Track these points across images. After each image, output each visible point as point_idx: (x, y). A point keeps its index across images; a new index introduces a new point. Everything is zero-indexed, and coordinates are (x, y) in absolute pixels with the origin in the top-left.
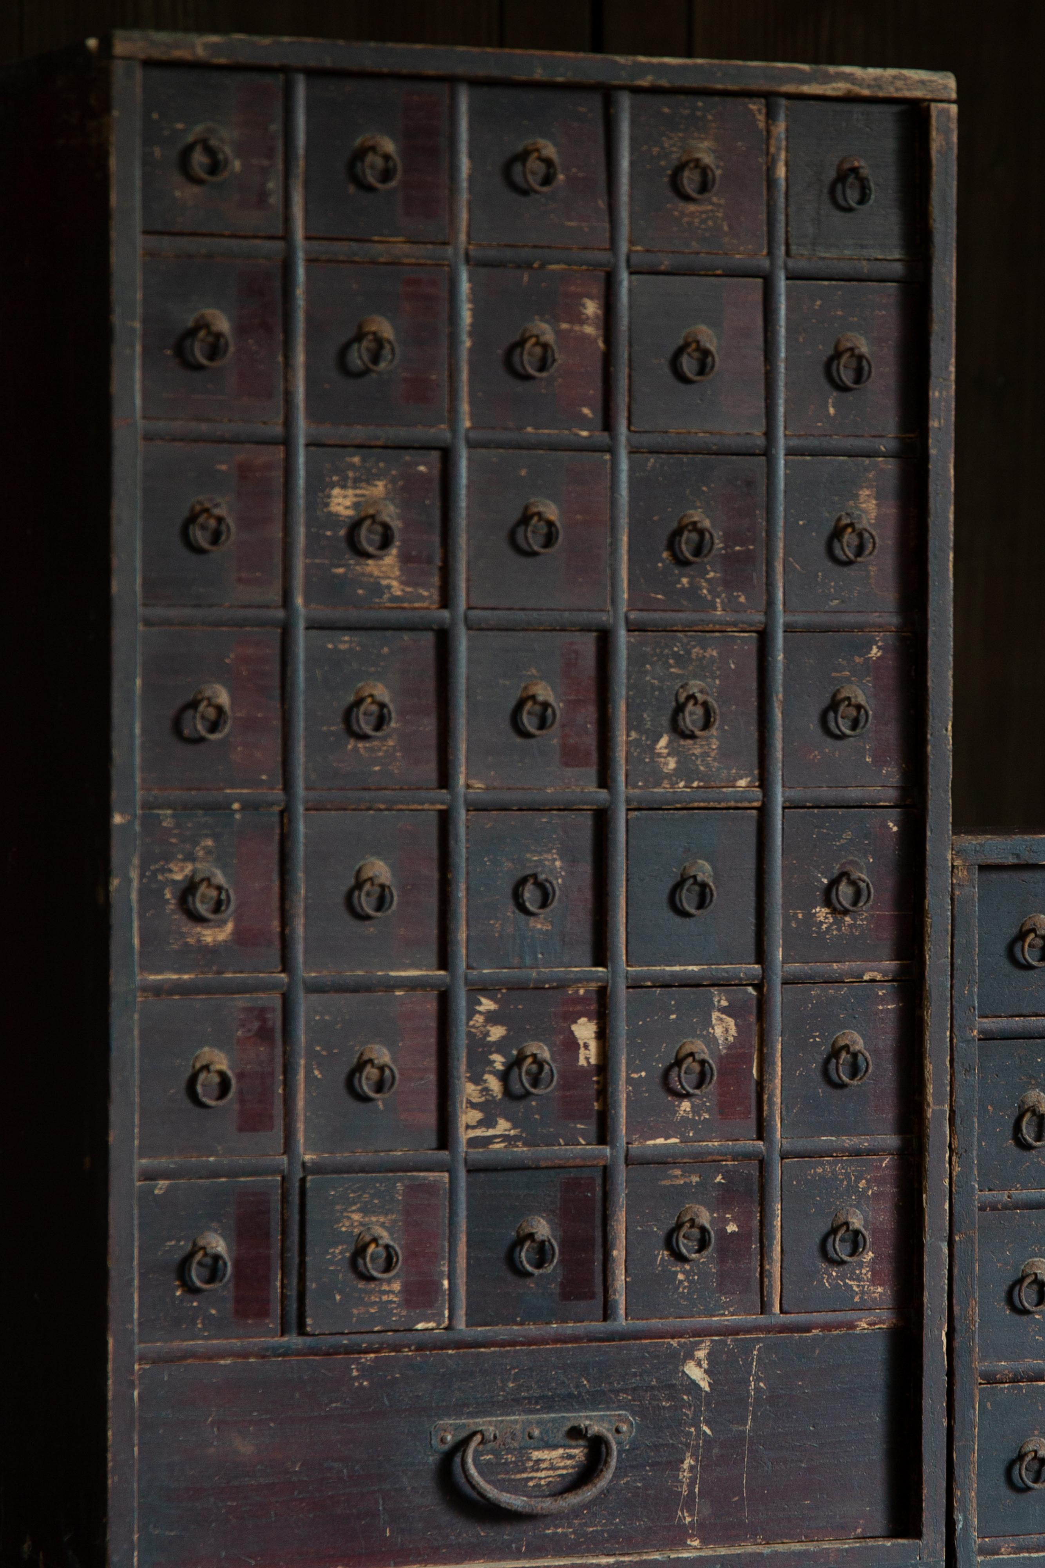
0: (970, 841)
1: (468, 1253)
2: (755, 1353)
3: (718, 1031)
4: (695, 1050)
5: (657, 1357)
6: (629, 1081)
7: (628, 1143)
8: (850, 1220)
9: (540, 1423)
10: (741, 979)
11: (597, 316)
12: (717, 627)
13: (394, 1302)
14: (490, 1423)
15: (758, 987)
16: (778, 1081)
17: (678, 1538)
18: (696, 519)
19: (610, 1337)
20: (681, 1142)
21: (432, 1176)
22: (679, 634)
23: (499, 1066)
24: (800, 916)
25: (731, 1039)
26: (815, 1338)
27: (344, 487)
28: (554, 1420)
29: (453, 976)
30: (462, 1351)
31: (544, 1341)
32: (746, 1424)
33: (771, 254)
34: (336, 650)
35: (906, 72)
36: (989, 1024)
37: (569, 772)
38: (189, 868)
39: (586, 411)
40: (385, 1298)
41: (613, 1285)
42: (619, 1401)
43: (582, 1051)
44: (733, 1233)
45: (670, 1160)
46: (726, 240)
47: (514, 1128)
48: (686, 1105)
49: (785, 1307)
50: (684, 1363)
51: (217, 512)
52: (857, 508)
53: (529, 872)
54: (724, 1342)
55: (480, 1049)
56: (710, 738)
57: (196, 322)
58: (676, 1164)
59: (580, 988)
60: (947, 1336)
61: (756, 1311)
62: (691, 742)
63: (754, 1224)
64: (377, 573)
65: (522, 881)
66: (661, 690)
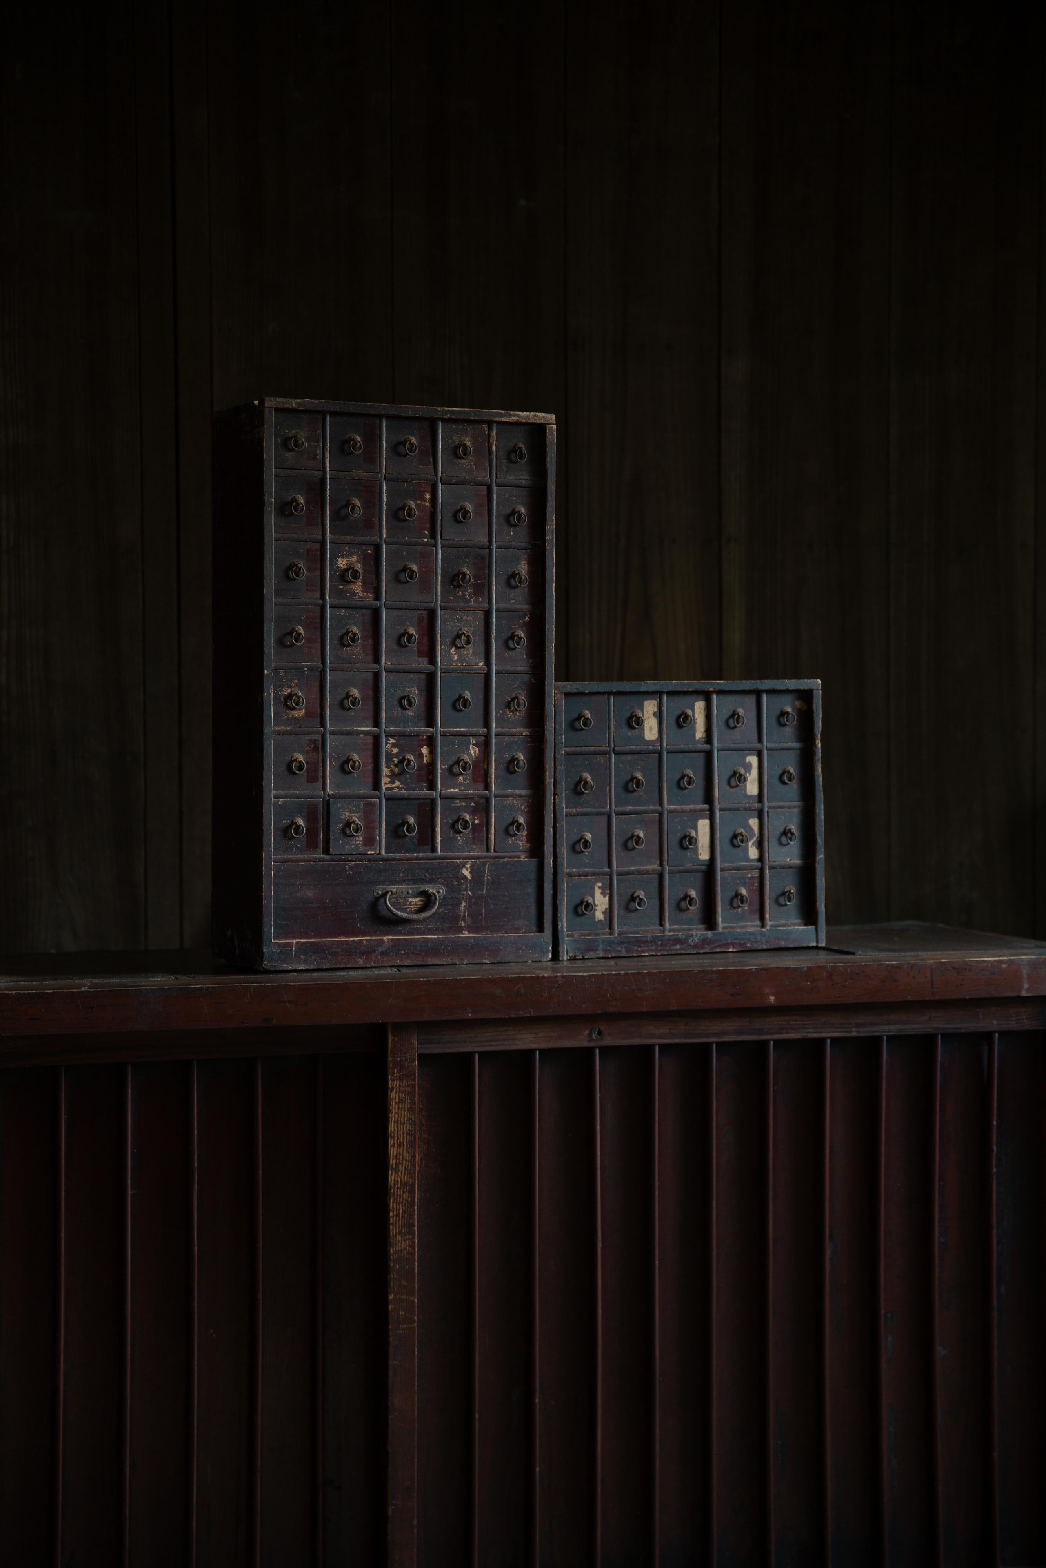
0: (561, 684)
1: (386, 828)
2: (486, 866)
3: (472, 752)
4: (464, 758)
5: (453, 866)
6: (441, 769)
7: (441, 791)
8: (519, 820)
9: (411, 888)
10: (480, 734)
11: (430, 499)
12: (472, 609)
13: (360, 844)
14: (394, 888)
15: (486, 737)
16: (493, 770)
17: (460, 930)
18: (464, 571)
19: (435, 859)
20: (459, 790)
21: (373, 800)
22: (459, 611)
23: (396, 762)
24: (501, 712)
25: (477, 755)
26: (507, 862)
27: (342, 558)
28: (416, 888)
29: (380, 730)
30: (384, 862)
31: (412, 860)
32: (483, 891)
33: (491, 477)
34: (340, 614)
35: (538, 414)
36: (568, 749)
37: (421, 659)
38: (289, 691)
39: (426, 532)
40: (357, 842)
41: (436, 840)
42: (440, 881)
43: (425, 757)
44: (477, 823)
45: (455, 797)
46: (475, 472)
47: (401, 784)
48: (461, 778)
49: (496, 850)
50: (462, 869)
51: (300, 565)
52: (521, 568)
53: (406, 694)
54: (476, 862)
55: (389, 756)
56: (469, 648)
57: (292, 499)
58: (457, 798)
59: (424, 735)
60: (553, 861)
61: (486, 851)
62: (463, 649)
63: (485, 820)
64: (354, 588)
65: (404, 697)
66: (452, 631)
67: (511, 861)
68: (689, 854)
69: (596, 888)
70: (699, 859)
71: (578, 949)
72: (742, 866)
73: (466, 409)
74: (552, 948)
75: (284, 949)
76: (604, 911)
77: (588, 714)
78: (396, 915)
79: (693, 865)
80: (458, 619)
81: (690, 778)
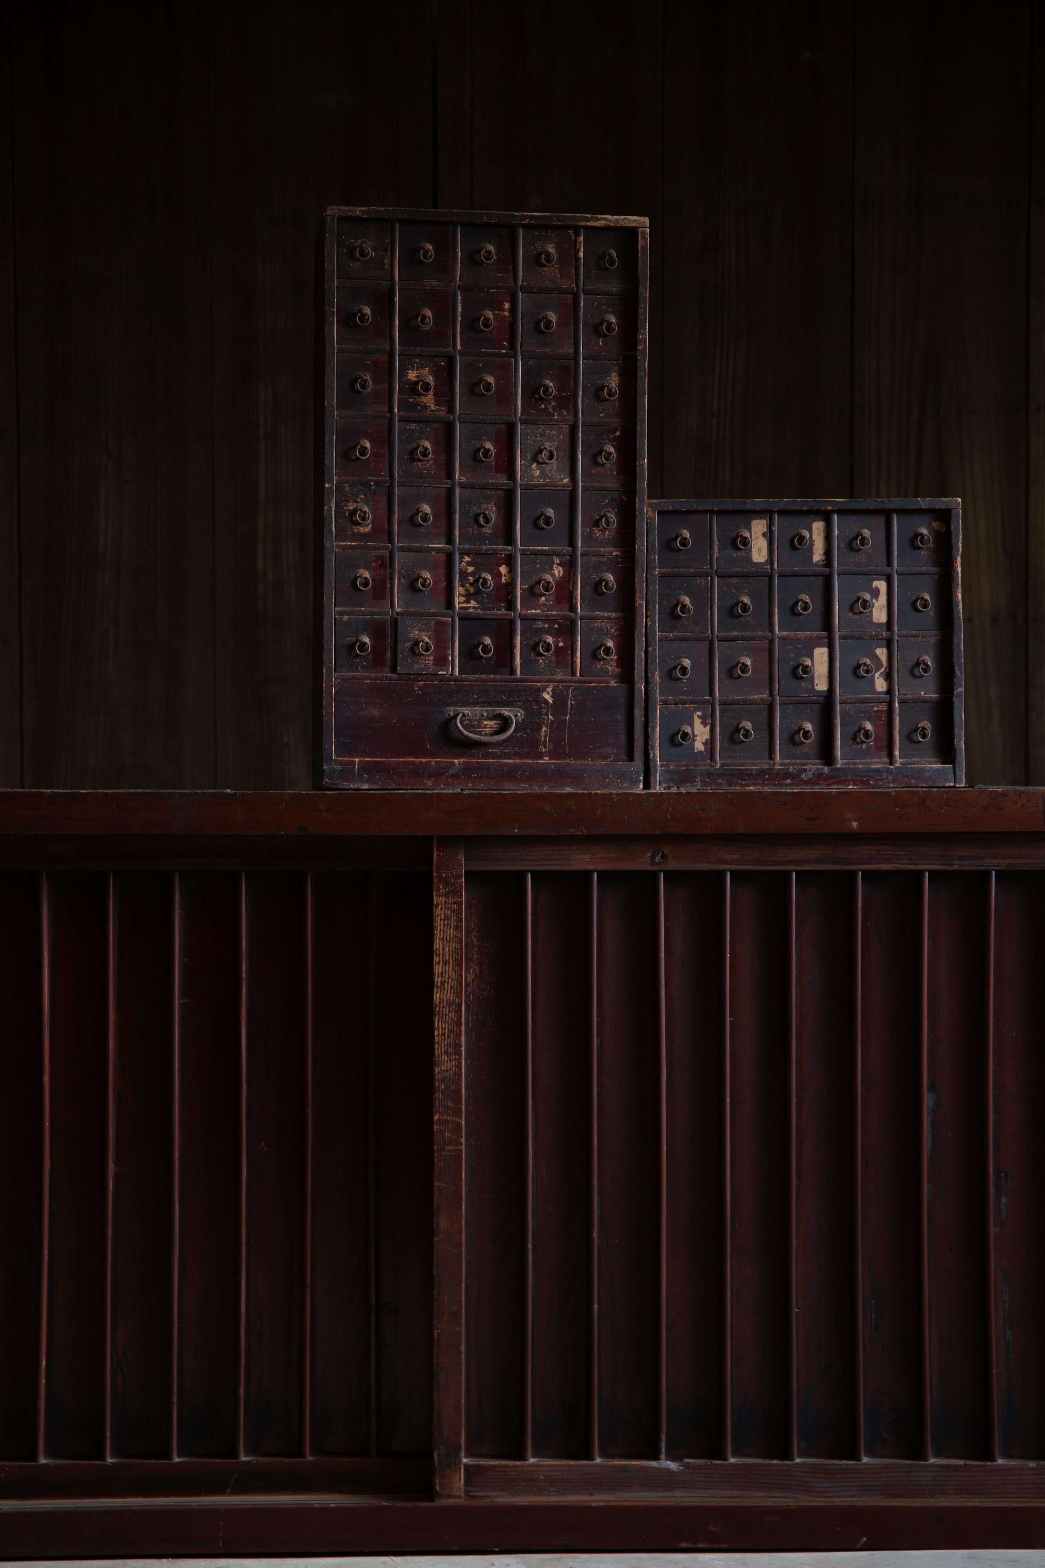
0: (653, 501)
1: (459, 648)
2: (571, 690)
3: (556, 572)
4: (546, 578)
5: (532, 690)
6: (521, 588)
7: (520, 611)
8: (607, 643)
9: (486, 711)
10: (564, 553)
11: (509, 309)
12: (555, 423)
13: (431, 664)
14: (467, 709)
15: (571, 556)
16: (579, 591)
17: (540, 755)
18: (546, 383)
19: (514, 681)
20: (541, 611)
21: (445, 619)
22: (541, 426)
23: (471, 581)
24: (588, 530)
25: (561, 575)
26: (594, 686)
27: (412, 370)
28: (492, 710)
29: (454, 547)
30: (457, 683)
32: (566, 716)
33: (577, 285)
34: (410, 428)
35: (629, 217)
36: (663, 570)
37: (499, 475)
38: (355, 506)
39: (505, 343)
40: (427, 662)
41: (514, 662)
42: (517, 705)
43: (503, 577)
44: (561, 646)
45: (537, 618)
46: (559, 280)
47: (477, 604)
48: (543, 599)
49: (582, 674)
50: (542, 692)
51: (366, 378)
52: (611, 380)
53: (483, 511)
54: (558, 686)
55: (464, 575)
56: (552, 463)
57: (358, 310)
58: (539, 620)
59: (502, 554)
60: (645, 687)
61: (570, 675)
62: (545, 465)
63: (570, 643)
64: (425, 401)
65: (479, 514)
66: (534, 446)
67: (598, 686)
68: (803, 684)
69: (696, 717)
70: (815, 690)
71: (673, 780)
72: (866, 698)
73: (547, 214)
74: (644, 778)
75: (346, 767)
76: (704, 741)
77: (686, 534)
78: (467, 737)
79: (809, 696)
80: (540, 434)
81: (806, 603)
